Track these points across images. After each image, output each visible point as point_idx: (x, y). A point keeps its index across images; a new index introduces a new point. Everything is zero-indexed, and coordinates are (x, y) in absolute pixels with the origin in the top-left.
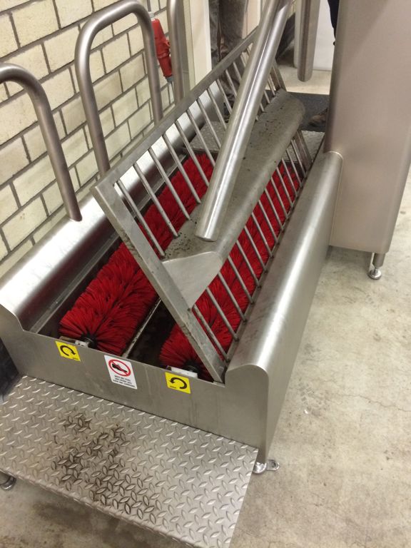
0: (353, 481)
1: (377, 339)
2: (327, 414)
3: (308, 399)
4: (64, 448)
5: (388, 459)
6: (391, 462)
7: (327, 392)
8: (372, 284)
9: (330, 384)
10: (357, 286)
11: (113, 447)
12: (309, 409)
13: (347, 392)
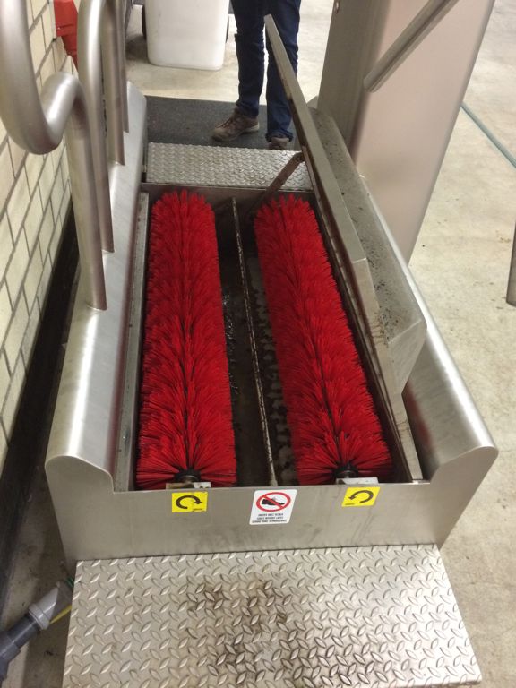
0: (489, 543)
4: (211, 641)
11: (275, 611)
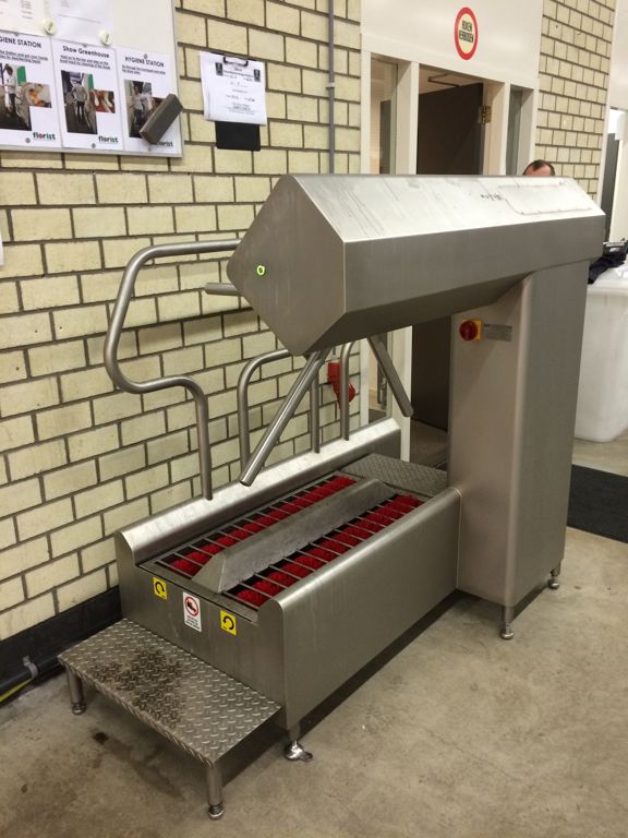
0: (376, 788)
1: (474, 688)
2: (383, 734)
3: (372, 719)
5: (420, 781)
6: (422, 784)
7: (394, 718)
8: (499, 643)
9: (401, 713)
10: (482, 640)
12: (367, 726)
13: (413, 723)
